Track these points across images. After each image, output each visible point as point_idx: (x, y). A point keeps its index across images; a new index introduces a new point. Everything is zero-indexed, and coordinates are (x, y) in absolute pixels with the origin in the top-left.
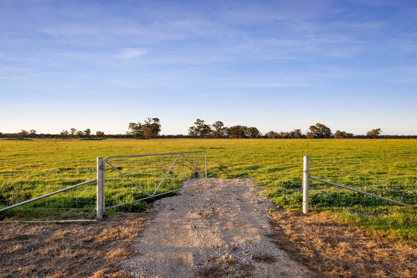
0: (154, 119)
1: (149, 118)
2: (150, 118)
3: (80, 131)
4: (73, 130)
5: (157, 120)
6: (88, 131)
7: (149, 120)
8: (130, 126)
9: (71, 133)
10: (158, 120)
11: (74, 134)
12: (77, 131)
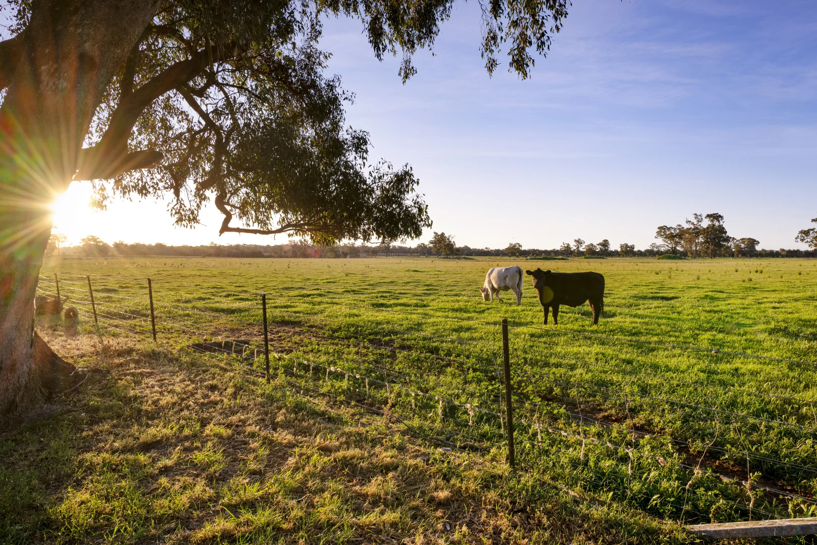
0: (708, 216)
1: (696, 214)
2: (698, 214)
3: (592, 245)
4: (579, 242)
5: (716, 217)
6: (605, 244)
7: (696, 218)
8: (658, 233)
9: (575, 248)
10: (720, 216)
11: (581, 249)
12: (586, 244)
